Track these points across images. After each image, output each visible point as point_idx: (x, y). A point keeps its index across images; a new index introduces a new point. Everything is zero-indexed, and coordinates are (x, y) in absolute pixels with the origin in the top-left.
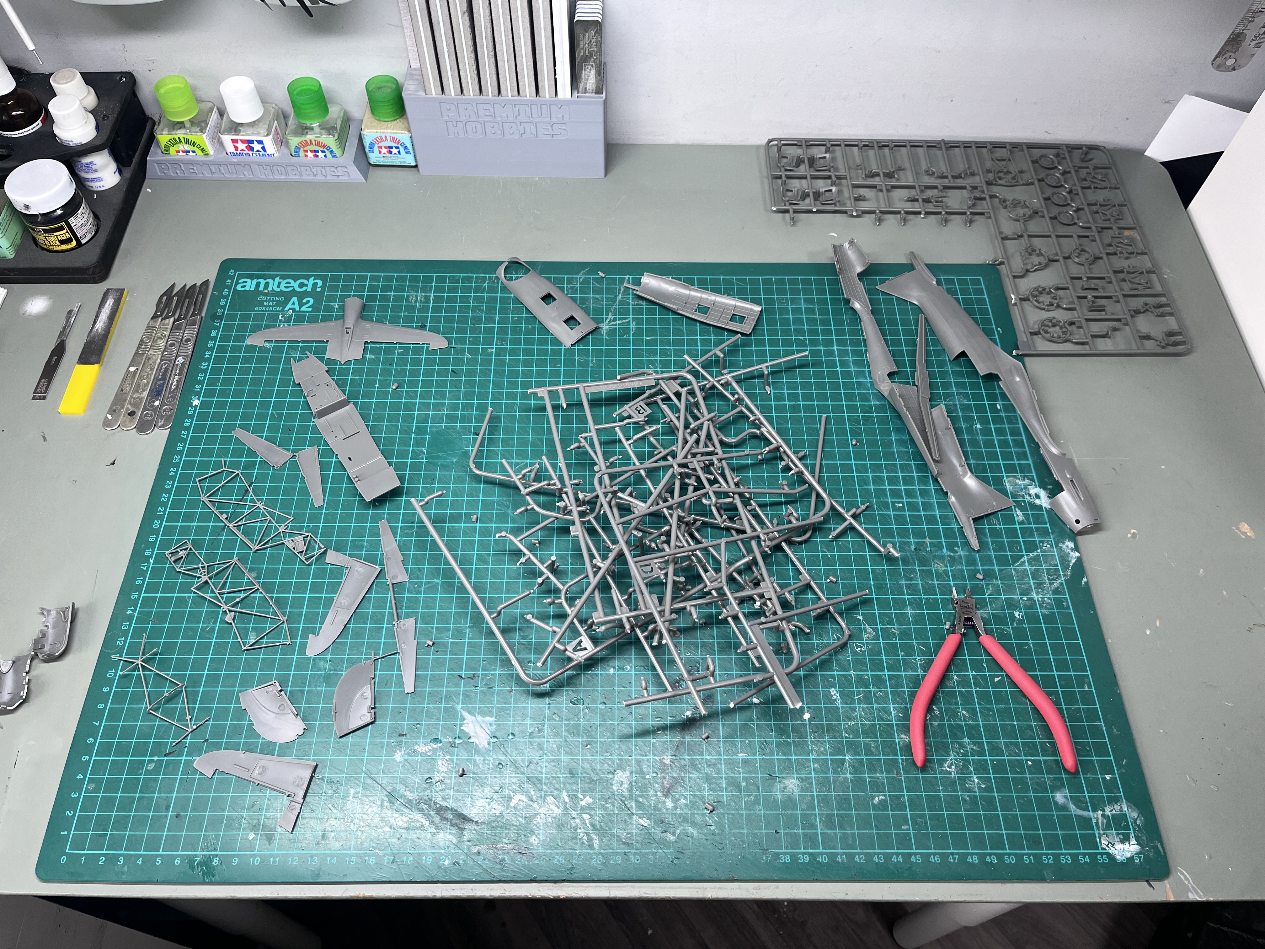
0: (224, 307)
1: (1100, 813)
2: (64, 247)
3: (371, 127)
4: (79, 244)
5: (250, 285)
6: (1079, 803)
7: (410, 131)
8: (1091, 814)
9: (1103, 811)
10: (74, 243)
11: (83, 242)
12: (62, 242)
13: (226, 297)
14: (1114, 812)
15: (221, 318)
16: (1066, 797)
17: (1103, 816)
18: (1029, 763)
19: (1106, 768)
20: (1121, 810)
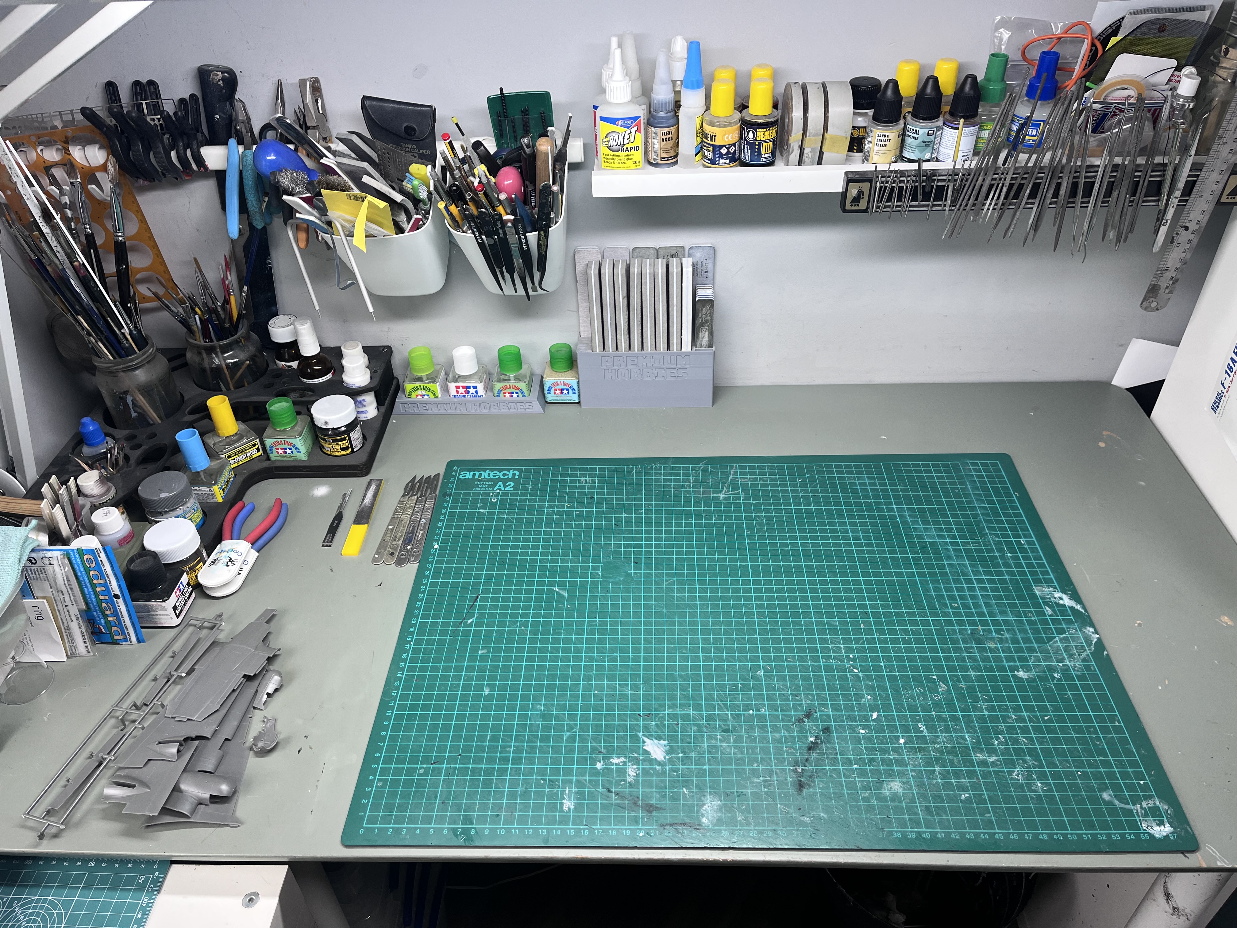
0: (452, 489)
1: (1138, 806)
2: (343, 453)
3: (551, 376)
4: (353, 451)
5: (469, 475)
6: (1121, 799)
7: (578, 378)
8: (1132, 807)
9: (1141, 804)
10: (350, 450)
11: (355, 450)
12: (343, 449)
13: (453, 483)
14: (1149, 805)
15: (450, 495)
16: (1111, 796)
17: (1141, 808)
18: (1079, 773)
19: (1140, 776)
20: (1155, 804)
